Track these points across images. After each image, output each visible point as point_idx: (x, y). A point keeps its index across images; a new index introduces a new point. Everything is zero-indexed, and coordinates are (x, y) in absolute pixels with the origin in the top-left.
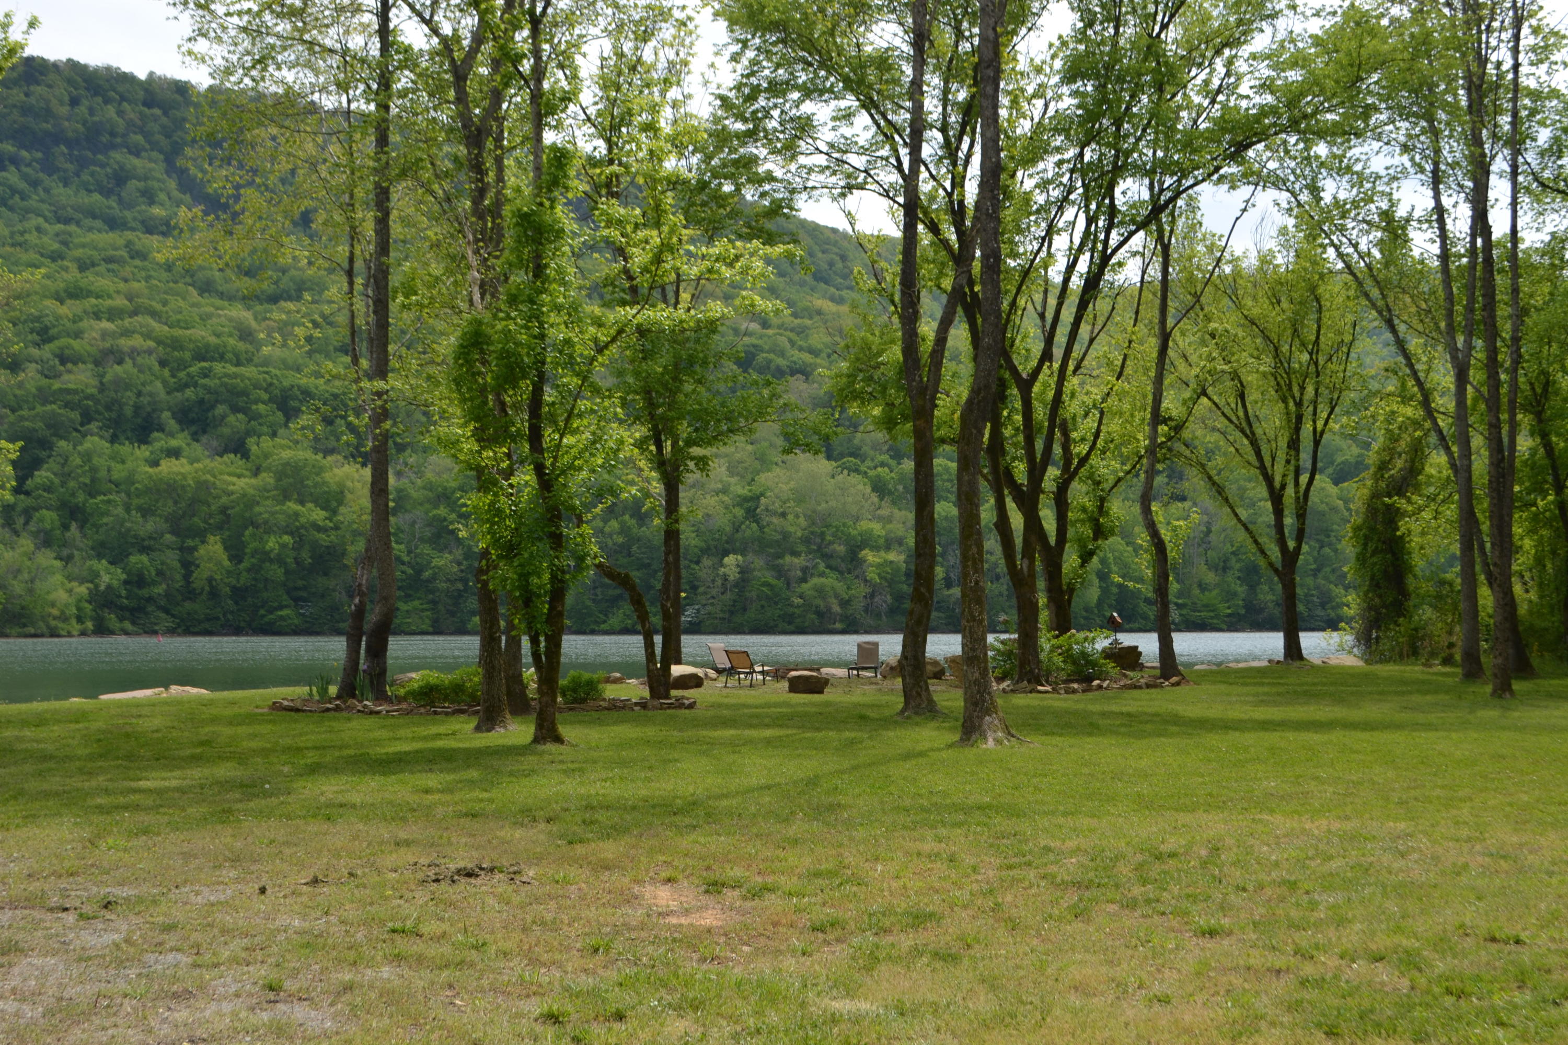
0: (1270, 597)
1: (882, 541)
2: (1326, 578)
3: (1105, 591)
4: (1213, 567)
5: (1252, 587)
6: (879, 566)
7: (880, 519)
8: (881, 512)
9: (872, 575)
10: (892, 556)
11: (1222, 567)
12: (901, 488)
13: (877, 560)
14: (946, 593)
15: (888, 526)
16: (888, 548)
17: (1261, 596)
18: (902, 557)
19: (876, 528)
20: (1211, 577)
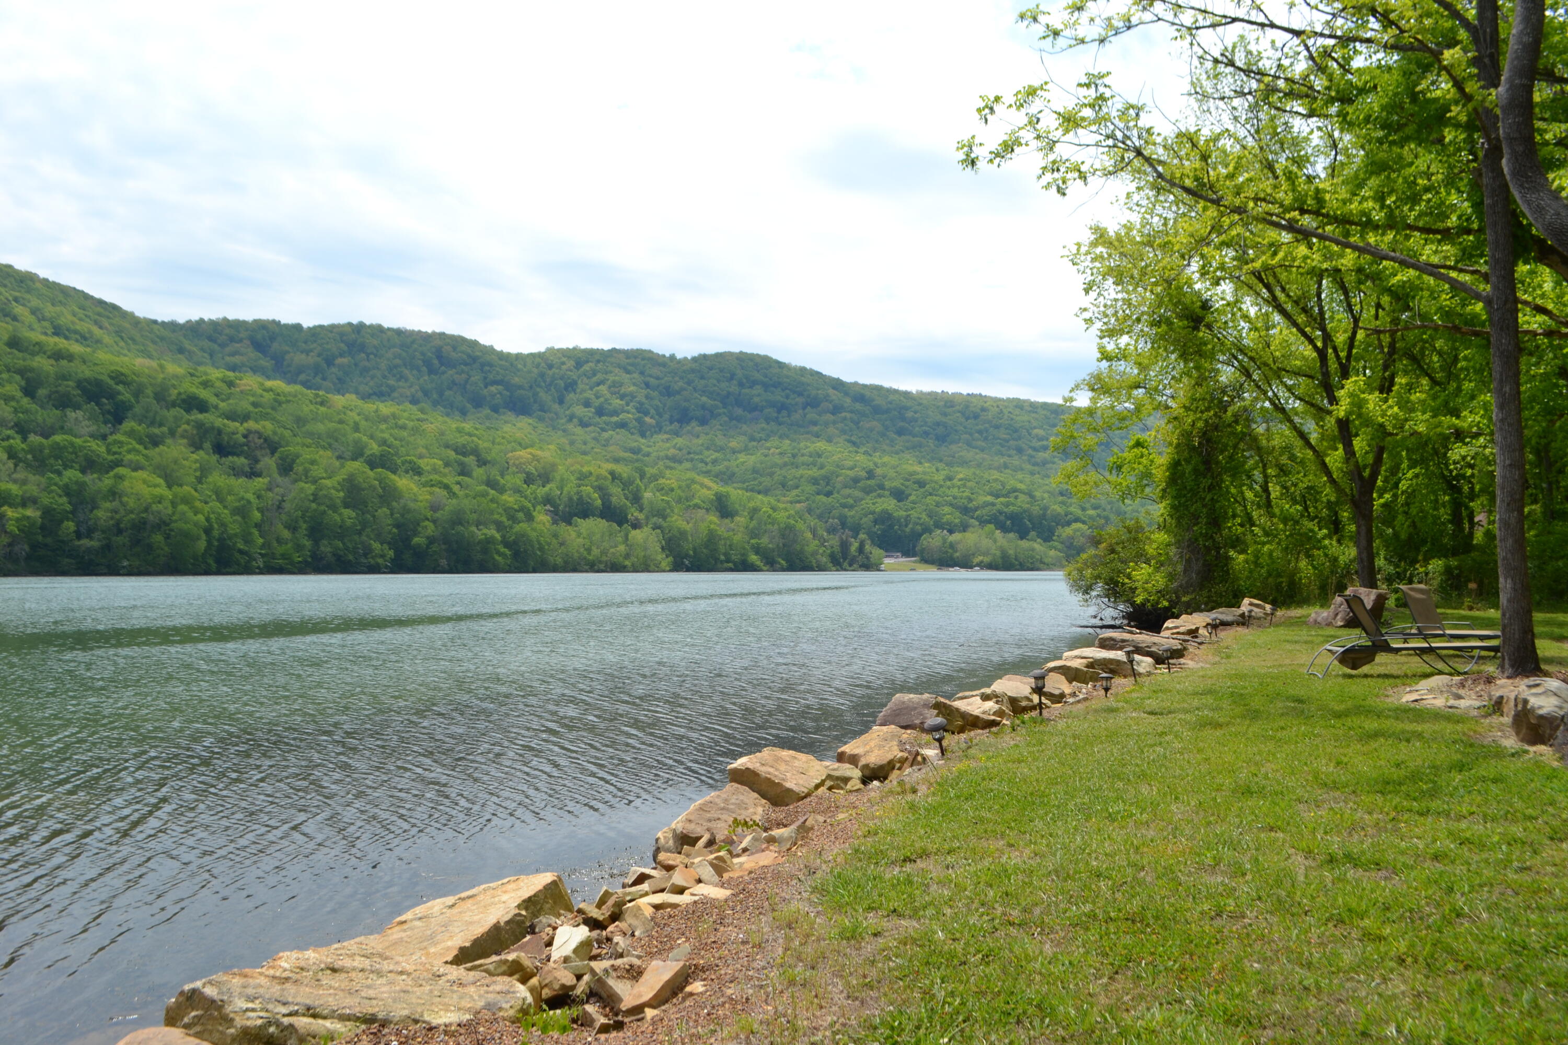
0: (329, 549)
1: (18, 500)
2: (368, 536)
3: (209, 542)
4: (287, 527)
5: (316, 542)
6: (17, 520)
7: (15, 481)
8: (14, 476)
9: (12, 527)
10: (29, 512)
11: (293, 529)
12: (29, 457)
13: (16, 515)
14: (77, 543)
15: (25, 488)
16: (24, 505)
17: (322, 548)
18: (38, 513)
19: (14, 489)
20: (286, 534)
